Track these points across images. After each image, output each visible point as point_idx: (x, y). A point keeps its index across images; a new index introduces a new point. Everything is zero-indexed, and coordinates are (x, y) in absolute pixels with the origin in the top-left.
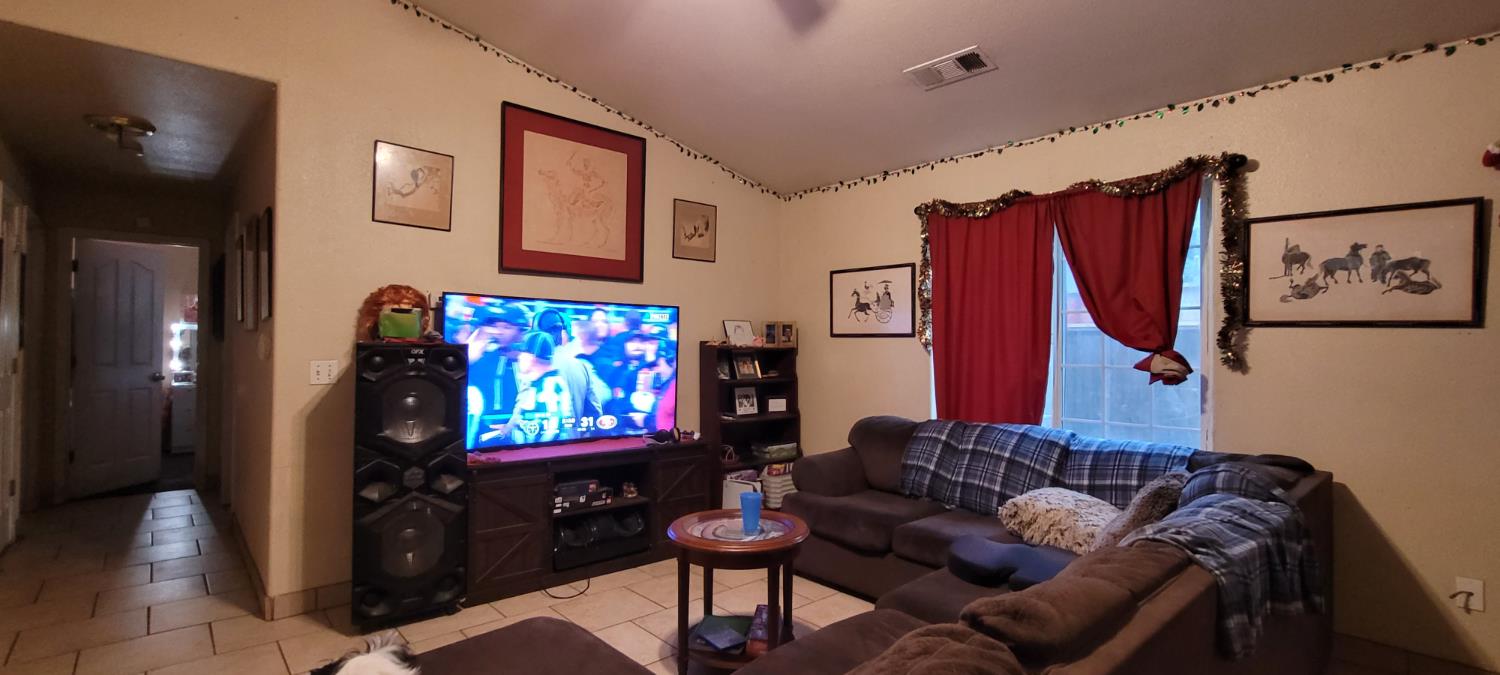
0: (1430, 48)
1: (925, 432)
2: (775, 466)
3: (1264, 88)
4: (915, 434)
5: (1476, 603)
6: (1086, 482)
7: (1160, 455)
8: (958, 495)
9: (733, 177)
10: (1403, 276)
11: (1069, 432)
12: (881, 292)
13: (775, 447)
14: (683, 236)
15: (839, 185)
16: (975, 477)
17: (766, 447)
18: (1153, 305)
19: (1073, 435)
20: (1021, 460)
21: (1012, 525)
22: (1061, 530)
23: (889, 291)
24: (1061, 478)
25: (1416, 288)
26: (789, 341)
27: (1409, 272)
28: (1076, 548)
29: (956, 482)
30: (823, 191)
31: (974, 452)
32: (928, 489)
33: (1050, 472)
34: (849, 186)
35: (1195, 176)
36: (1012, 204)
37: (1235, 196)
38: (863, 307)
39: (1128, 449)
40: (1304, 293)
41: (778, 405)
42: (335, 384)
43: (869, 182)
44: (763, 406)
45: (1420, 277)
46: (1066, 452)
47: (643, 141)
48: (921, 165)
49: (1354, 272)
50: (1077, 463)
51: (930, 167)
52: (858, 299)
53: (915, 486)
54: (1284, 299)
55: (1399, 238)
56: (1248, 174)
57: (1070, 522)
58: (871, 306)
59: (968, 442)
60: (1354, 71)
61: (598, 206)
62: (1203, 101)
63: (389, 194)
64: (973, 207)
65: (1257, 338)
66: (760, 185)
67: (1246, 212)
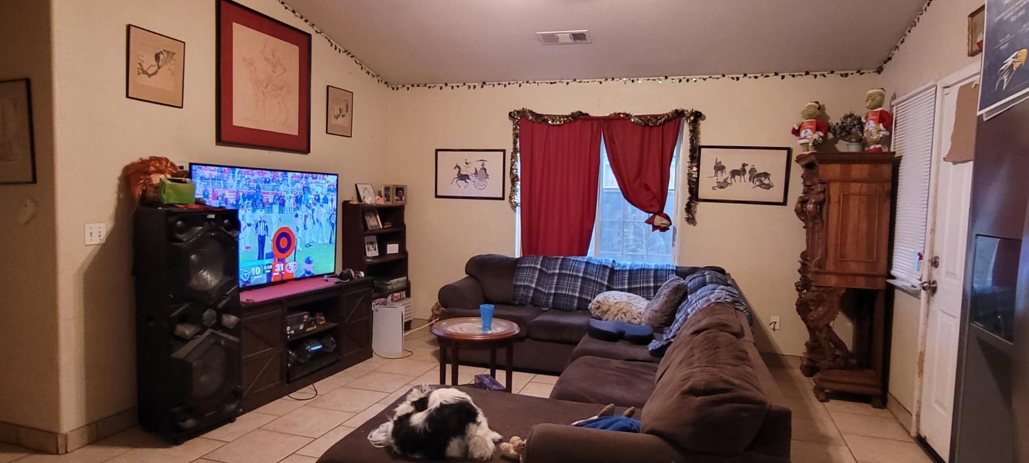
0: (776, 74)
1: (526, 263)
2: (396, 294)
3: (710, 77)
4: (518, 265)
5: (777, 327)
6: (626, 287)
7: (662, 270)
8: (551, 301)
9: (362, 69)
10: (761, 181)
11: (611, 260)
12: (479, 168)
13: (395, 280)
14: (333, 116)
15: (443, 85)
16: (562, 289)
17: (389, 280)
18: (655, 189)
19: (614, 261)
20: (590, 277)
21: (598, 313)
22: (623, 313)
23: (485, 167)
24: (611, 286)
25: (765, 186)
26: (401, 200)
27: (763, 179)
28: (633, 321)
29: (549, 294)
30: (430, 87)
31: (559, 274)
32: (531, 300)
33: (606, 283)
34: (453, 87)
35: (678, 119)
36: (577, 120)
37: (695, 133)
38: (463, 177)
39: (646, 267)
40: (723, 185)
41: (393, 249)
42: (104, 244)
43: (469, 87)
44: (382, 250)
45: (766, 181)
46: (613, 271)
47: (309, 36)
48: (511, 82)
49: (743, 177)
50: (620, 277)
51: (518, 84)
52: (460, 171)
53: (523, 298)
54: (713, 188)
55: (760, 162)
56: (701, 122)
57: (628, 308)
58: (470, 177)
59: (555, 269)
60: (747, 77)
61: (281, 90)
62: (681, 77)
63: (139, 74)
64: (553, 117)
65: (701, 208)
66: (378, 76)
67: (699, 141)
